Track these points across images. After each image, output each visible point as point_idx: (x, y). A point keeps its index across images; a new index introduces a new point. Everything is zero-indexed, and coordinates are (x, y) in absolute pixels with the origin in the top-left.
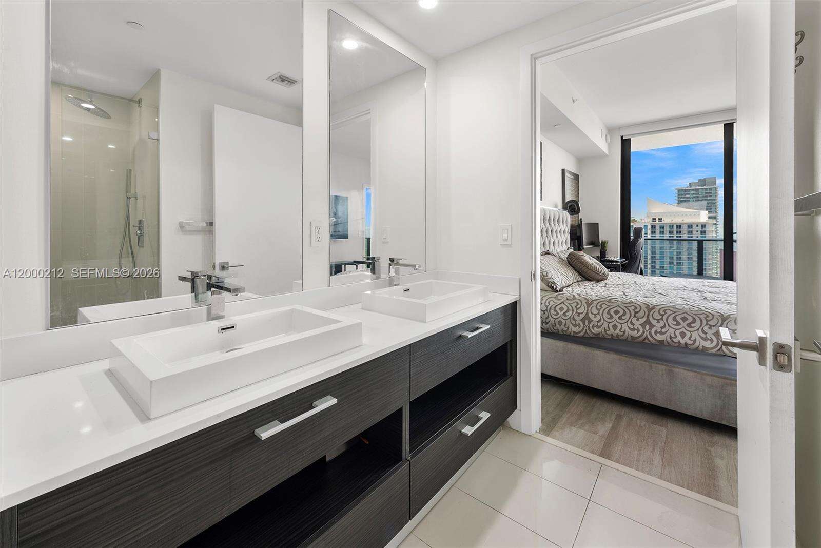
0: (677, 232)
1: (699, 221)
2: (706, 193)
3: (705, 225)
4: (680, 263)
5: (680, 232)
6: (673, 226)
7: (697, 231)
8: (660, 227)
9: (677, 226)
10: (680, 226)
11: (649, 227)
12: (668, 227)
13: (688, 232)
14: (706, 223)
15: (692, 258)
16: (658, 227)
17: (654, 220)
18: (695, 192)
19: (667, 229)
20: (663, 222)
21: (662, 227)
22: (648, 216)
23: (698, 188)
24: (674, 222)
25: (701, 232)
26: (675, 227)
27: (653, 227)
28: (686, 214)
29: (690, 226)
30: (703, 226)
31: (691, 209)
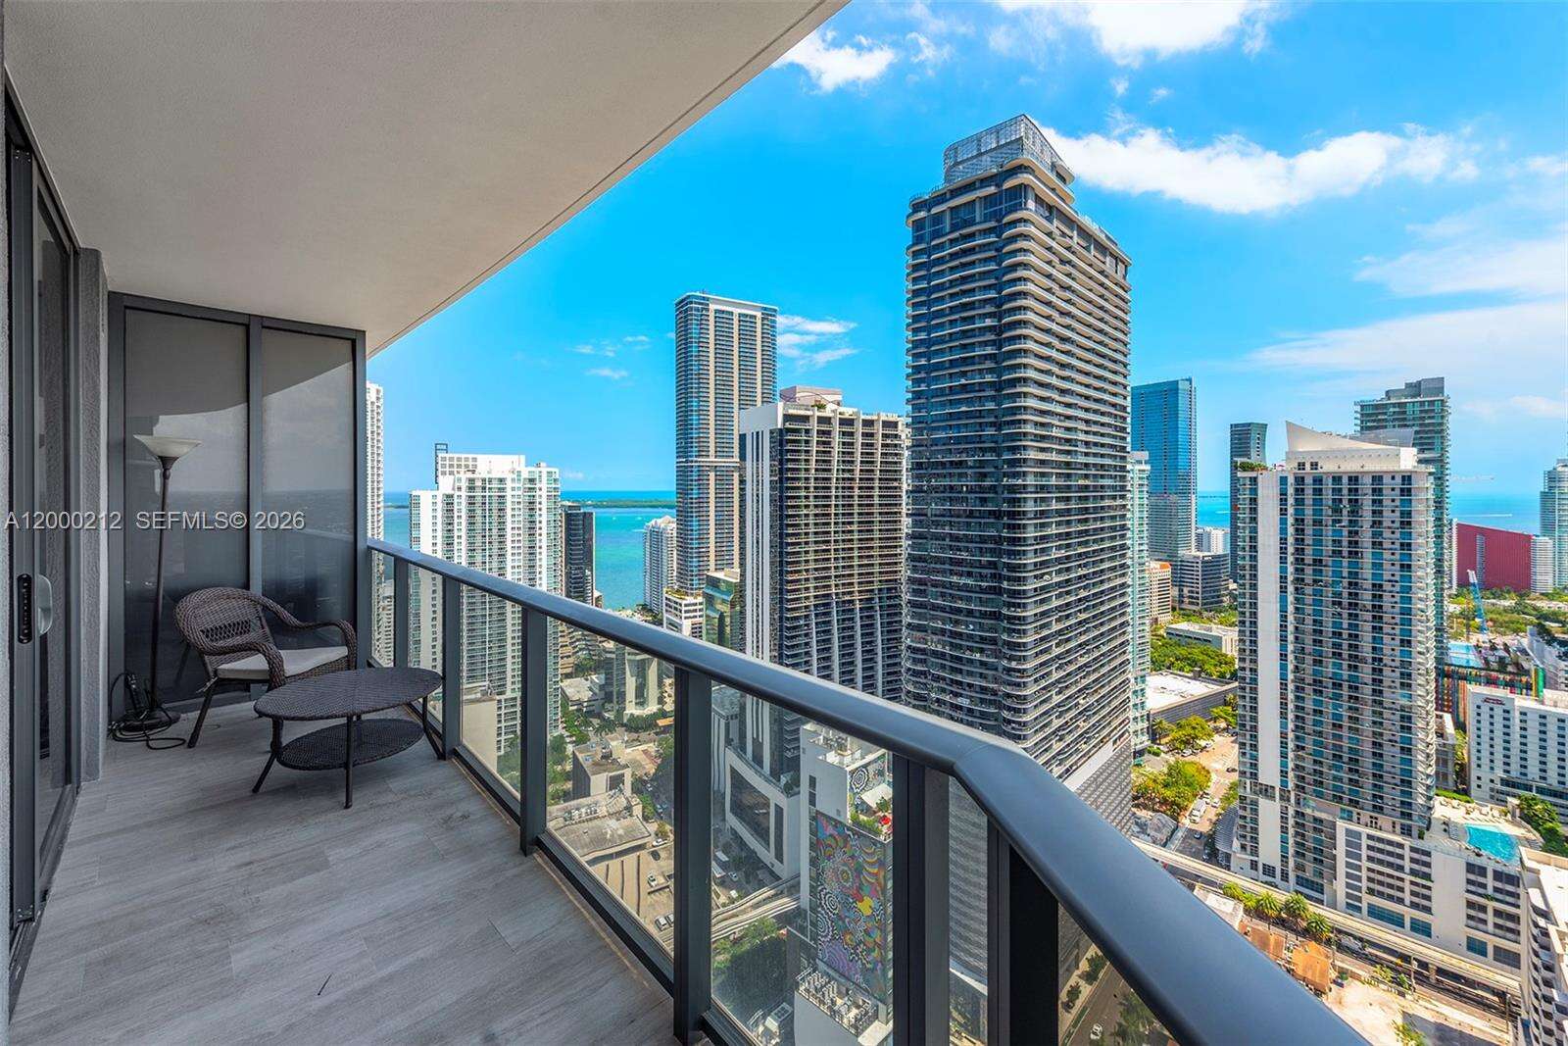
0: (1350, 490)
1: (1396, 469)
2: (1421, 411)
3: (1410, 477)
4: (1357, 553)
5: (1357, 490)
6: (1340, 478)
7: (1393, 489)
8: (1314, 481)
9: (1350, 479)
10: (1357, 478)
11: (1291, 480)
12: (1330, 480)
13: (1374, 490)
14: (1411, 472)
15: (1381, 543)
16: (1309, 480)
17: (1301, 466)
18: (1397, 410)
19: (1329, 485)
20: (1320, 470)
21: (1318, 480)
22: (1288, 459)
23: (1403, 400)
24: (1342, 469)
25: (1402, 490)
26: (1345, 480)
27: (1300, 480)
28: (1369, 455)
29: (1377, 479)
30: (1407, 478)
31: (1379, 444)
